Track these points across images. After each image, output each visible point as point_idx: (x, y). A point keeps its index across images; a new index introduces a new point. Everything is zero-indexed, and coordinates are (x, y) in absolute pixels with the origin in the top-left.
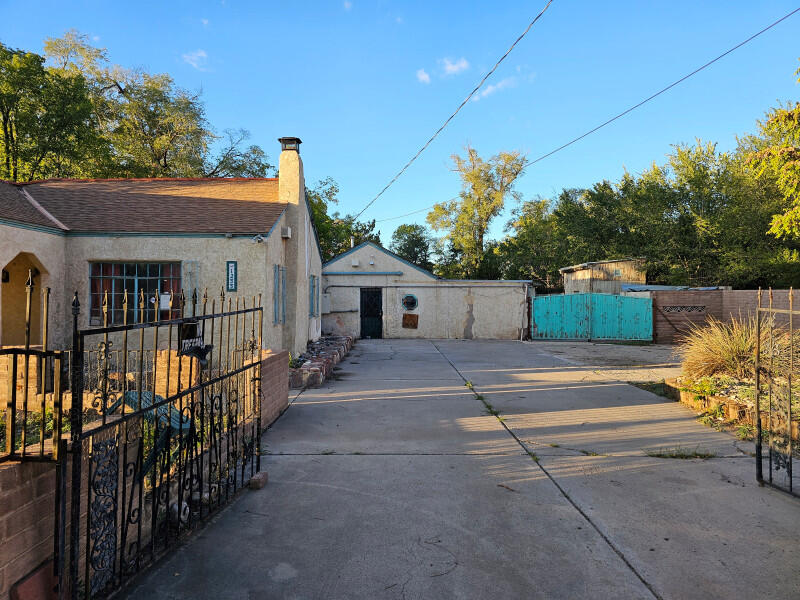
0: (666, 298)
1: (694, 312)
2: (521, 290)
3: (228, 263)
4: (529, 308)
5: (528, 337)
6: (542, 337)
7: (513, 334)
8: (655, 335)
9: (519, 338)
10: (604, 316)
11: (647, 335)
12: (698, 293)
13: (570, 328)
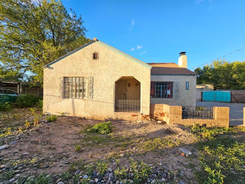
0: (233, 92)
1: (240, 96)
2: (200, 90)
3: (186, 82)
4: (202, 94)
5: (202, 100)
6: (205, 101)
7: (198, 100)
8: (231, 101)
9: (199, 101)
10: (219, 96)
11: (230, 101)
12: (241, 91)
13: (211, 99)
